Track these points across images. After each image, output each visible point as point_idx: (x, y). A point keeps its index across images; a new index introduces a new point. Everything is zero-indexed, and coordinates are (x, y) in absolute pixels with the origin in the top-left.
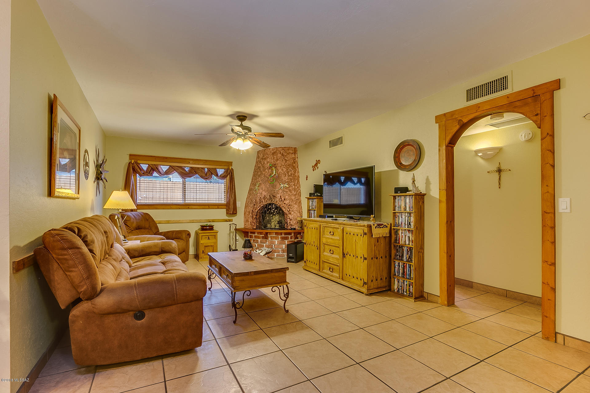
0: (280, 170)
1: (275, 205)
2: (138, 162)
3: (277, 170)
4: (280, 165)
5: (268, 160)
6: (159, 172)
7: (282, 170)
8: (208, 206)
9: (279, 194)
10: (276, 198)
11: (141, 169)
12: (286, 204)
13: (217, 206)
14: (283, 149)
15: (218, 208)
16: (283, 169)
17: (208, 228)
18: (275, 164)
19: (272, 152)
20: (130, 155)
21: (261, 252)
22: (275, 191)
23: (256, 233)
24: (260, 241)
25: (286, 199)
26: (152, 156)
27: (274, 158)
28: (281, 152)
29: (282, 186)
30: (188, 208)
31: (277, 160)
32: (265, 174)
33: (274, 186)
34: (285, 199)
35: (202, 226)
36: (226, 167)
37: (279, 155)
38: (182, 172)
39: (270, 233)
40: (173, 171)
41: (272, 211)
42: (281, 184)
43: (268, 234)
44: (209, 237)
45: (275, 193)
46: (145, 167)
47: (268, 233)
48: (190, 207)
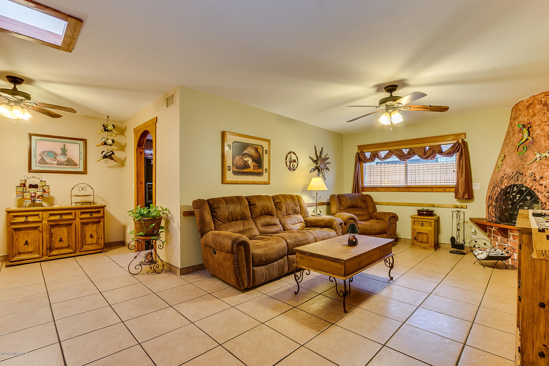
0: (538, 131)
1: (517, 188)
2: (364, 151)
3: (533, 131)
4: (538, 123)
5: (520, 119)
6: (379, 158)
7: (542, 130)
8: (432, 189)
9: (531, 169)
10: (525, 176)
11: (365, 157)
12: (544, 185)
13: (444, 189)
14: (547, 95)
15: (445, 191)
16: (544, 128)
17: (425, 213)
18: (529, 123)
19: (527, 104)
20: (358, 146)
21: (482, 254)
22: (525, 166)
23: (494, 227)
24: (501, 240)
25: (546, 178)
26: (373, 144)
27: (528, 114)
28: (541, 100)
29: (538, 156)
30: (408, 190)
31: (534, 115)
32: (513, 141)
33: (523, 158)
34: (542, 178)
35: (419, 211)
36: (455, 142)
37: (538, 107)
38: (399, 154)
39: (511, 229)
40: (392, 155)
41: (511, 197)
42: (536, 153)
43: (509, 231)
44: (423, 223)
45: (524, 168)
46: (368, 155)
47: (509, 229)
48: (410, 189)
